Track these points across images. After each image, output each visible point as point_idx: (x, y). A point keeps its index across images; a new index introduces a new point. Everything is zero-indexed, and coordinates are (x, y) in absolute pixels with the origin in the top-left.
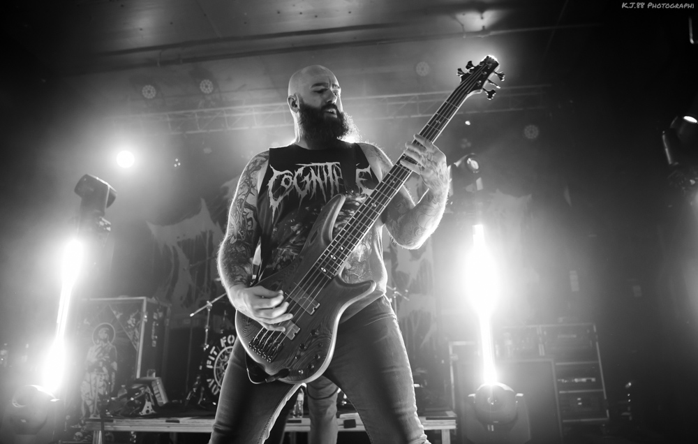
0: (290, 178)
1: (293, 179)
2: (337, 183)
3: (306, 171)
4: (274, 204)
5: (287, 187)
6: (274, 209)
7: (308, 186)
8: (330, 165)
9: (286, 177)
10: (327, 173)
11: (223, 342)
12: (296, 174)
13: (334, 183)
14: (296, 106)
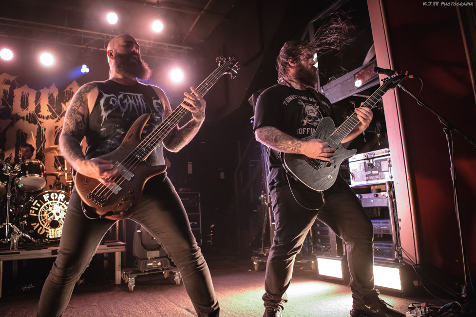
0: (116, 99)
1: (117, 100)
2: (145, 106)
3: (125, 97)
4: (104, 114)
5: (114, 105)
6: (104, 118)
7: (127, 106)
8: (139, 95)
9: (112, 98)
10: (138, 100)
11: (46, 197)
12: (119, 97)
13: (143, 106)
14: (112, 55)
